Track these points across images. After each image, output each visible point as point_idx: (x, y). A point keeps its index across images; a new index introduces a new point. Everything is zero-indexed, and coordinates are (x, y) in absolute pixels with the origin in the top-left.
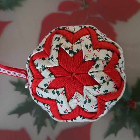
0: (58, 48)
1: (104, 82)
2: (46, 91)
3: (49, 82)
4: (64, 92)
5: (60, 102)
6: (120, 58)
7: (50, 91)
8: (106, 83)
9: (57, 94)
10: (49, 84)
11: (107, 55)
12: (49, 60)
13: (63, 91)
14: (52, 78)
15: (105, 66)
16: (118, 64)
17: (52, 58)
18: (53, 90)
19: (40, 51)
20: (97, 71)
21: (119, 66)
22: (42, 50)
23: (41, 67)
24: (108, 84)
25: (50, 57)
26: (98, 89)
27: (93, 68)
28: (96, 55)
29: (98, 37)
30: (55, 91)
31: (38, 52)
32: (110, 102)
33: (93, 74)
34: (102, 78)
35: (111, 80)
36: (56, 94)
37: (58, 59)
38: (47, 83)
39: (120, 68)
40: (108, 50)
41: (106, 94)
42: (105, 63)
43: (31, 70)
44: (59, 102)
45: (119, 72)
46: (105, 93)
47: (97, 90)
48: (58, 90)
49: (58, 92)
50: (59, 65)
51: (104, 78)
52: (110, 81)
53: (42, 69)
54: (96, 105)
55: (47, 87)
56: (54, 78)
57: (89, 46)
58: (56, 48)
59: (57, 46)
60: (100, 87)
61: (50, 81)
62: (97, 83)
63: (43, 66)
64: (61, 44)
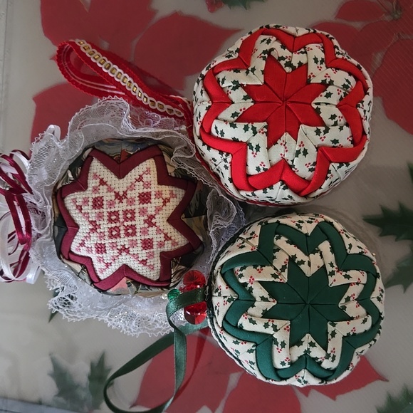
0: (266, 55)
1: (336, 124)
2: (233, 125)
3: (241, 110)
4: (265, 130)
5: (255, 147)
6: (368, 94)
7: (241, 126)
8: (338, 127)
9: (252, 131)
10: (241, 113)
11: (347, 81)
12: (247, 73)
13: (265, 127)
14: (249, 103)
15: (341, 98)
16: (362, 102)
17: (253, 70)
18: (246, 124)
19: (231, 58)
20: (327, 104)
21: (363, 105)
22: (235, 56)
23: (232, 84)
24: (341, 128)
25: (250, 69)
26: (323, 133)
27: (321, 96)
28: (329, 77)
29: (336, 50)
30: (250, 125)
31: (227, 59)
32: (338, 165)
33: (319, 106)
34: (333, 117)
35: (347, 125)
36: (250, 131)
37: (263, 72)
38: (238, 111)
39: (365, 111)
40: (350, 74)
41: (334, 147)
42: (342, 94)
43: (206, 90)
44: (251, 148)
45: (362, 117)
46: (334, 144)
47: (322, 135)
48: (255, 125)
49: (254, 129)
50: (265, 82)
51: (337, 118)
52: (345, 127)
53: (231, 88)
54: (315, 164)
55: (236, 118)
56: (253, 104)
57: (319, 59)
58: (263, 55)
59: (264, 52)
60: (326, 131)
61: (244, 109)
62: (323, 124)
63: (234, 82)
64: (272, 49)
